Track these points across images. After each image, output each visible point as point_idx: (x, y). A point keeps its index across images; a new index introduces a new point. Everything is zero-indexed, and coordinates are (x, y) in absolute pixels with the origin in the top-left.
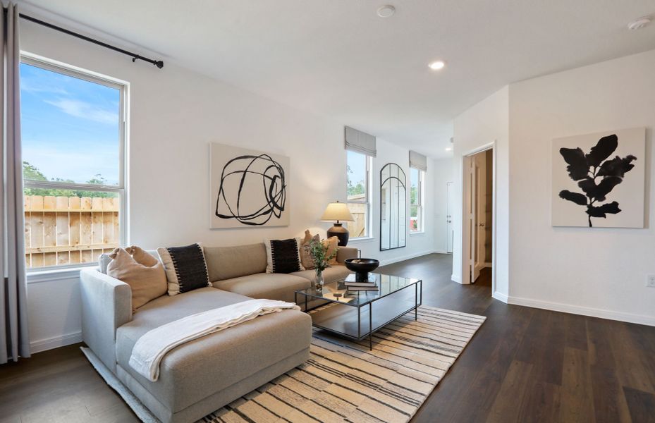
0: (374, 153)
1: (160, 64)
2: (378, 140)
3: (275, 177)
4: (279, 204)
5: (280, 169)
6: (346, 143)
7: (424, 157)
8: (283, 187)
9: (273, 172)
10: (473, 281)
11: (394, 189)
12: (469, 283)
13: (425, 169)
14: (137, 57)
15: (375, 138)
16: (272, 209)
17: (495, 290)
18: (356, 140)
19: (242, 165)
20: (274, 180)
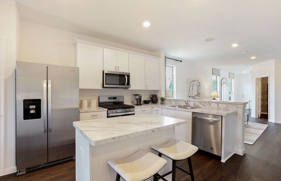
0: (219, 75)
1: (181, 61)
2: (220, 71)
3: (199, 85)
4: (199, 93)
5: (199, 83)
6: (213, 73)
7: (233, 74)
8: (200, 88)
9: (198, 84)
10: (259, 117)
11: (225, 86)
12: (258, 117)
13: (234, 78)
14: (177, 60)
15: (220, 70)
16: (198, 95)
17: (270, 119)
18: (215, 72)
19: (192, 83)
20: (198, 86)
